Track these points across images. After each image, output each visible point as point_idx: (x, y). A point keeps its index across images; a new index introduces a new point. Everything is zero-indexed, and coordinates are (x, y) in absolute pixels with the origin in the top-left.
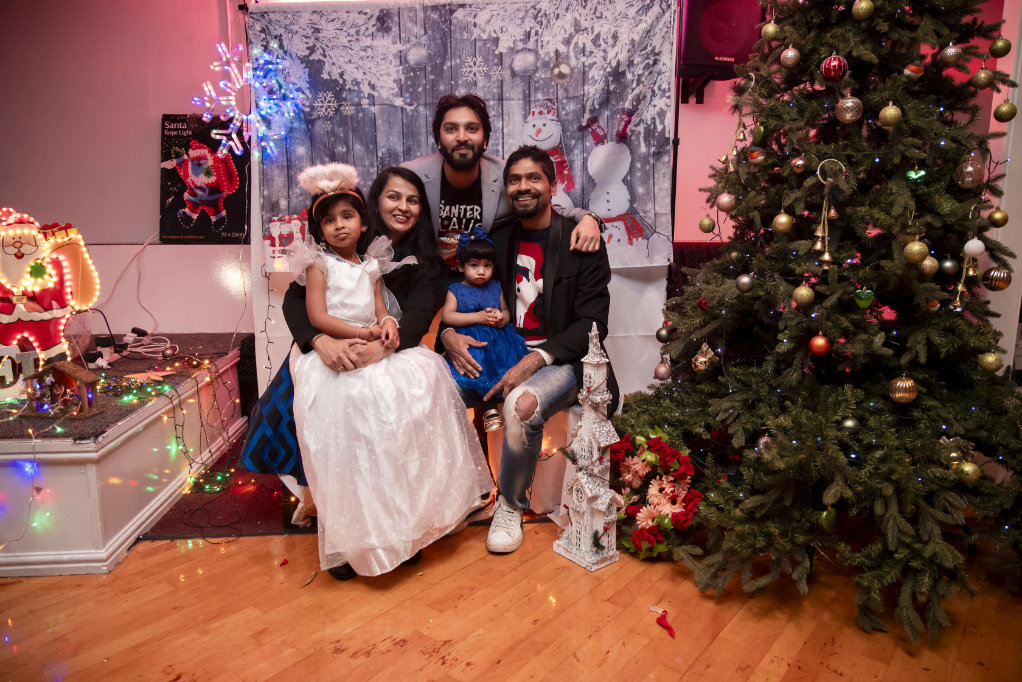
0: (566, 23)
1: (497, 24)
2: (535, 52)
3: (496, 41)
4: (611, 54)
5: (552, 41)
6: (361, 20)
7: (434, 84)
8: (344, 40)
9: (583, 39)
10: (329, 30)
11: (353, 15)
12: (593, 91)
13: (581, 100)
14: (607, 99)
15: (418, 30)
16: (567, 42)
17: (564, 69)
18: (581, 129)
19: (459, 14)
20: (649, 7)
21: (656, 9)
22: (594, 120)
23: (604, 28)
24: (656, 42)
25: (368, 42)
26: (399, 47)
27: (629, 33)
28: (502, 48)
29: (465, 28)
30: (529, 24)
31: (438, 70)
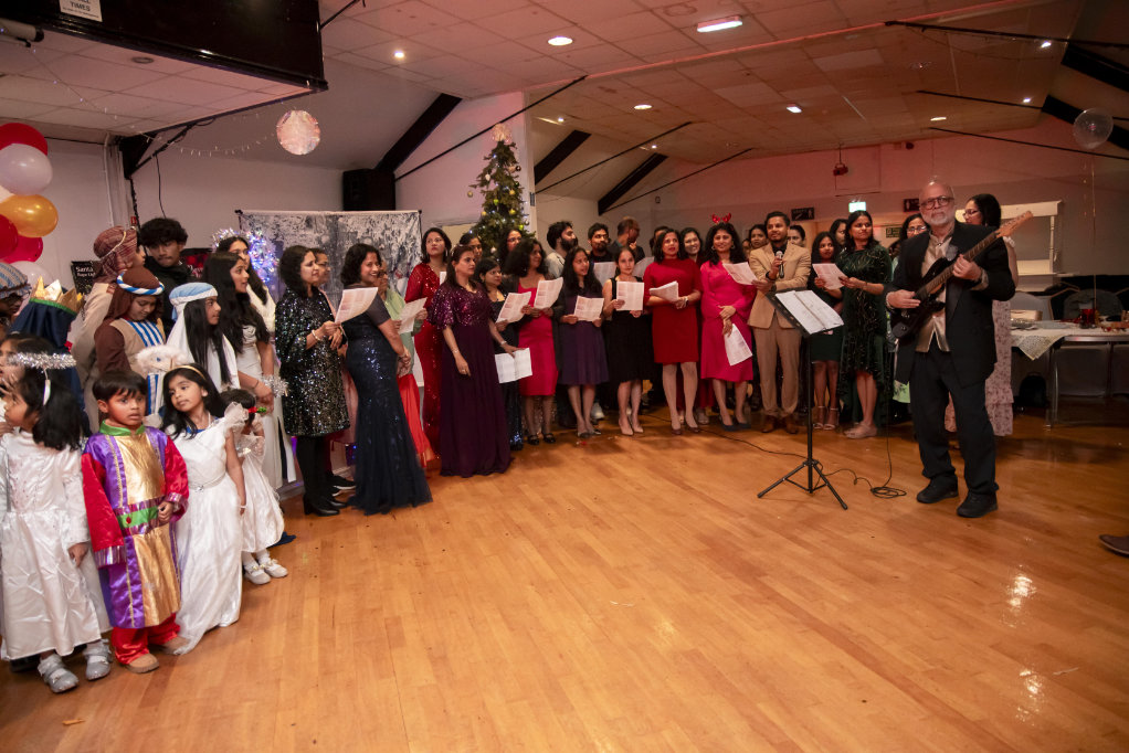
0: (382, 224)
1: (356, 225)
2: (371, 238)
3: (356, 233)
4: (399, 240)
5: (377, 234)
6: (298, 221)
7: (334, 253)
8: (292, 232)
9: (388, 233)
10: (284, 226)
11: (295, 219)
12: (394, 255)
13: (391, 259)
14: (400, 259)
15: (324, 227)
16: (383, 234)
17: (383, 246)
18: (392, 272)
19: (340, 220)
20: (409, 220)
21: (412, 220)
22: (396, 268)
23: (395, 228)
24: (414, 233)
25: (303, 232)
26: (317, 234)
27: (405, 231)
28: (359, 236)
29: (343, 226)
30: (368, 225)
31: (335, 246)
